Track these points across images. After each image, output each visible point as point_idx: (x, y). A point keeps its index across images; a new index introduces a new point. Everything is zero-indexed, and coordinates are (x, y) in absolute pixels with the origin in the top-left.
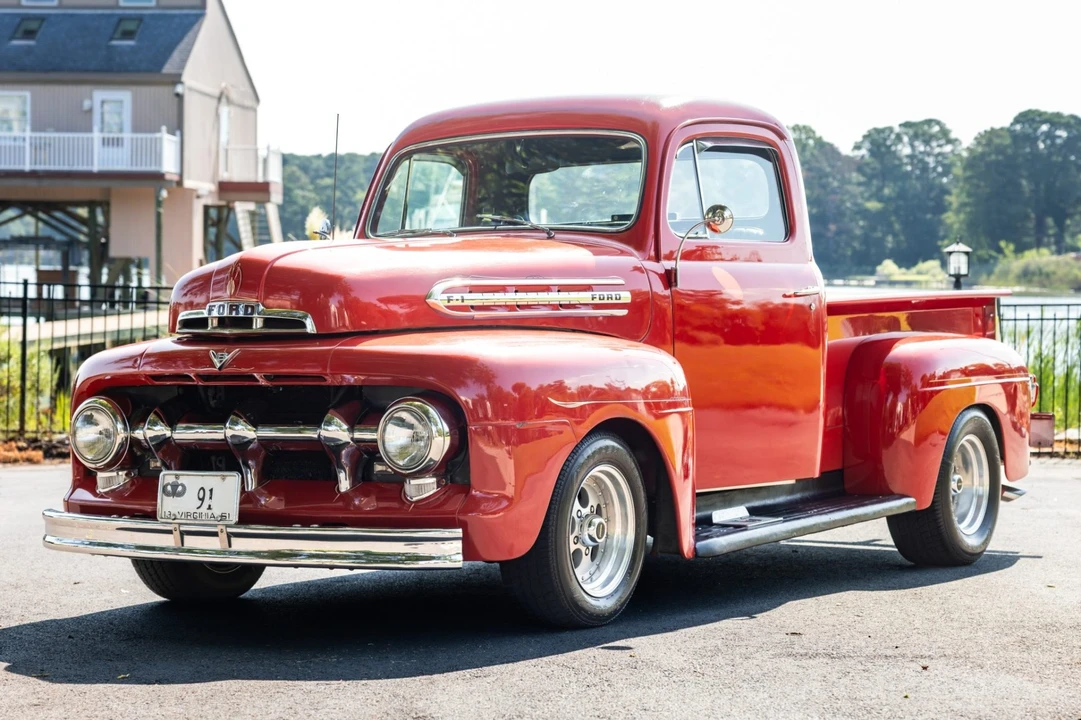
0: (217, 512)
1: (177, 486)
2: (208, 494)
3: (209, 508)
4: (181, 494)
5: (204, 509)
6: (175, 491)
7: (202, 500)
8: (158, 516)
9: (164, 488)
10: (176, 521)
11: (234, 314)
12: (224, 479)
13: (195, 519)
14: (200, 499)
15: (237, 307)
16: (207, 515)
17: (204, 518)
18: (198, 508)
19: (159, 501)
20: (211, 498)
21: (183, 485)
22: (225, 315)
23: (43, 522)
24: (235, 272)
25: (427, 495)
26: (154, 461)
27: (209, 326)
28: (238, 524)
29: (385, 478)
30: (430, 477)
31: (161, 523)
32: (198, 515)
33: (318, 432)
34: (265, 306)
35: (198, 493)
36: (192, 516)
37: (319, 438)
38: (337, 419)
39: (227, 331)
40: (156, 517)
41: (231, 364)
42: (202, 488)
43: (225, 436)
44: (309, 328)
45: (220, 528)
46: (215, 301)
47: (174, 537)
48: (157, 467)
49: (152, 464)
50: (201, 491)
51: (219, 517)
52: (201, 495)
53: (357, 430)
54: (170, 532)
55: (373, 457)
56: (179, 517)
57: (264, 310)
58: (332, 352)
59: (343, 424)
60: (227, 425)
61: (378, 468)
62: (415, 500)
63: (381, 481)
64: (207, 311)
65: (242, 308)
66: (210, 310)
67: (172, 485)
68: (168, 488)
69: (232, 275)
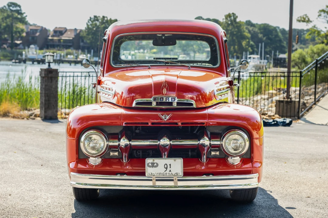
0: (174, 172)
1: (154, 163)
2: (169, 166)
3: (170, 171)
4: (156, 167)
5: (168, 171)
6: (153, 165)
7: (167, 168)
8: (146, 175)
9: (148, 164)
10: (155, 176)
11: (167, 101)
12: (175, 161)
14: (165, 168)
15: (168, 98)
16: (169, 174)
17: (167, 175)
18: (165, 171)
19: (146, 168)
20: (170, 167)
21: (157, 163)
22: (164, 101)
24: (166, 86)
25: (239, 162)
26: (113, 153)
27: (153, 105)
28: (183, 176)
29: (215, 157)
30: (238, 158)
31: (147, 177)
32: (165, 174)
33: (199, 142)
34: (178, 98)
35: (165, 166)
36: (162, 174)
37: (198, 144)
38: (206, 137)
39: (164, 107)
40: (145, 175)
41: (170, 119)
42: (166, 164)
43: (159, 144)
44: (195, 106)
45: (174, 178)
46: (157, 96)
47: (153, 182)
48: (114, 155)
49: (112, 154)
50: (166, 165)
51: (174, 174)
52: (166, 167)
53: (212, 141)
54: (151, 180)
55: (211, 149)
56: (156, 175)
57: (178, 99)
58: (207, 114)
59: (207, 139)
60: (161, 141)
61: (213, 153)
62: (235, 164)
63: (213, 158)
64: (153, 100)
65: (170, 99)
66: (155, 99)
67: (152, 163)
68: (150, 164)
69: (165, 87)
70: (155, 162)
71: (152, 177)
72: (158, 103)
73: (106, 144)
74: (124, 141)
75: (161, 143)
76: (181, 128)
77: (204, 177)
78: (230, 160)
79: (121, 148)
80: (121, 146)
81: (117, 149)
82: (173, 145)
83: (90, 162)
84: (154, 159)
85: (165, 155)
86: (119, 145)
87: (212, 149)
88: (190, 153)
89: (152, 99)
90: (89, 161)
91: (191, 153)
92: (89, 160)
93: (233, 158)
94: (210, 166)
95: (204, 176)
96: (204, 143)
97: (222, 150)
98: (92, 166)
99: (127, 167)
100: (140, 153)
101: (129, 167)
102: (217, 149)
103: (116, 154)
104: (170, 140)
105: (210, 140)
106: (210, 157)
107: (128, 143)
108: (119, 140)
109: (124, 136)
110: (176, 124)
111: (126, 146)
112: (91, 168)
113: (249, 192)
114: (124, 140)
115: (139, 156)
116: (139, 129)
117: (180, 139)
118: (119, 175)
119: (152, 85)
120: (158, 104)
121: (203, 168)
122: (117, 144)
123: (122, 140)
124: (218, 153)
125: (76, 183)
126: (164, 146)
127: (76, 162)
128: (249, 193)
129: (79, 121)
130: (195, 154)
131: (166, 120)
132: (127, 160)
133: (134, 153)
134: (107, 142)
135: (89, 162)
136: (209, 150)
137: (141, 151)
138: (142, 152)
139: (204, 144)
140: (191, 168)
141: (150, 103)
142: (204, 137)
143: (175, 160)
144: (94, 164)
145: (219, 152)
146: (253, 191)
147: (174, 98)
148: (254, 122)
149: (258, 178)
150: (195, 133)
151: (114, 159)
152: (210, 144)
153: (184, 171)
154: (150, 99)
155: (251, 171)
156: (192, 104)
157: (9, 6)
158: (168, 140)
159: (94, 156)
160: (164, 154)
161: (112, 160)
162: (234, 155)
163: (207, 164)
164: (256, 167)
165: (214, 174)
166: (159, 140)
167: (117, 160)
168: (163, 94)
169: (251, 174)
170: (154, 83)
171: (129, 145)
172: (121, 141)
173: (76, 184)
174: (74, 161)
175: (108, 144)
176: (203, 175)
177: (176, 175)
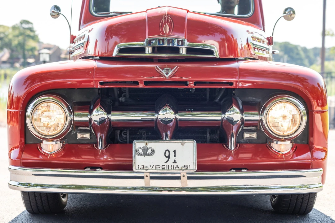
0: (180, 164)
1: (148, 149)
2: (172, 154)
3: (175, 162)
4: (150, 154)
5: (170, 163)
6: (146, 152)
7: (169, 157)
8: (134, 169)
9: (136, 150)
10: (148, 171)
11: (171, 45)
12: (182, 145)
13: (163, 169)
14: (166, 157)
15: (173, 41)
16: (173, 166)
17: (170, 168)
18: (165, 163)
19: (133, 158)
20: (175, 156)
21: (152, 149)
22: (165, 45)
23: (9, 173)
24: (168, 20)
25: (289, 150)
26: (81, 134)
27: (147, 52)
28: (196, 172)
29: (250, 141)
30: (289, 142)
31: (136, 172)
32: (166, 167)
33: (223, 116)
34: (188, 41)
35: (165, 153)
36: (161, 167)
37: (223, 119)
38: (235, 108)
39: (164, 55)
40: (132, 169)
41: (174, 75)
42: (167, 150)
43: (157, 118)
44: (217, 55)
45: (181, 175)
46: (153, 37)
47: (145, 181)
48: (83, 137)
49: (79, 136)
50: (167, 153)
51: (182, 167)
52: (167, 155)
53: (246, 114)
54: (142, 178)
55: (243, 129)
56: (150, 168)
57: (188, 43)
58: (238, 69)
59: (238, 111)
60: (160, 113)
61: (246, 135)
62: (284, 153)
63: (247, 143)
64: (147, 43)
65: (176, 42)
66: (150, 42)
67: (143, 149)
68: (141, 151)
69: (166, 21)
70: (149, 146)
71: (143, 173)
72: (156, 49)
73: (69, 119)
74: (98, 114)
75: (159, 117)
76: (193, 92)
77: (233, 173)
78: (276, 146)
79: (94, 127)
80: (94, 122)
81: (89, 128)
82: (181, 120)
83: (43, 150)
84: (147, 141)
85: (167, 135)
86: (91, 120)
87: (245, 128)
88: (208, 136)
89: (145, 42)
90: (41, 148)
91: (210, 135)
92: (42, 145)
93: (279, 143)
94: (241, 156)
95: (233, 170)
96: (231, 116)
97: (262, 129)
98: (46, 155)
99: (105, 157)
100: (126, 135)
101: (107, 157)
102: (254, 128)
103: (87, 136)
104: (176, 112)
105: (242, 112)
106: (242, 141)
107: (106, 116)
108: (91, 112)
109: (98, 105)
110: (185, 83)
111: (102, 122)
112: (45, 158)
113: (303, 199)
114: (98, 111)
115: (126, 140)
116: (125, 96)
117: (192, 111)
118: (89, 169)
119: (144, 20)
120: (154, 50)
121: (230, 159)
122: (87, 119)
123: (95, 112)
124: (254, 135)
125: (19, 184)
126: (166, 122)
127: (20, 148)
128: (302, 201)
129: (28, 82)
130: (216, 137)
131: (167, 76)
132: (104, 146)
133: (117, 135)
134: (70, 115)
135: (41, 150)
136: (240, 130)
137: (128, 133)
138: (130, 134)
139: (231, 119)
140: (209, 160)
141: (142, 50)
142: (232, 107)
143: (183, 143)
144: (49, 153)
145: (257, 134)
146: (310, 197)
147: (181, 41)
148: (313, 85)
149: (323, 176)
150: (216, 102)
151: (83, 144)
152: (242, 119)
153: (200, 163)
154: (142, 43)
155: (310, 164)
156: (211, 52)
157: (21, 23)
158: (172, 111)
159: (48, 138)
160: (164, 134)
161: (80, 146)
162: (281, 137)
163: (237, 152)
164: (317, 159)
165: (250, 168)
166: (157, 113)
167: (89, 147)
168: (164, 34)
169: (311, 169)
170: (148, 18)
171: (107, 120)
172: (93, 114)
173: (19, 186)
174: (17, 147)
175: (72, 120)
176: (230, 170)
177: (184, 168)
